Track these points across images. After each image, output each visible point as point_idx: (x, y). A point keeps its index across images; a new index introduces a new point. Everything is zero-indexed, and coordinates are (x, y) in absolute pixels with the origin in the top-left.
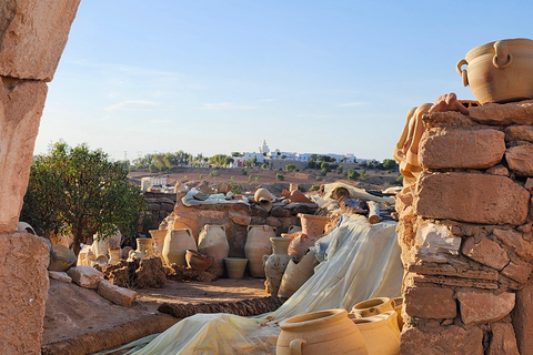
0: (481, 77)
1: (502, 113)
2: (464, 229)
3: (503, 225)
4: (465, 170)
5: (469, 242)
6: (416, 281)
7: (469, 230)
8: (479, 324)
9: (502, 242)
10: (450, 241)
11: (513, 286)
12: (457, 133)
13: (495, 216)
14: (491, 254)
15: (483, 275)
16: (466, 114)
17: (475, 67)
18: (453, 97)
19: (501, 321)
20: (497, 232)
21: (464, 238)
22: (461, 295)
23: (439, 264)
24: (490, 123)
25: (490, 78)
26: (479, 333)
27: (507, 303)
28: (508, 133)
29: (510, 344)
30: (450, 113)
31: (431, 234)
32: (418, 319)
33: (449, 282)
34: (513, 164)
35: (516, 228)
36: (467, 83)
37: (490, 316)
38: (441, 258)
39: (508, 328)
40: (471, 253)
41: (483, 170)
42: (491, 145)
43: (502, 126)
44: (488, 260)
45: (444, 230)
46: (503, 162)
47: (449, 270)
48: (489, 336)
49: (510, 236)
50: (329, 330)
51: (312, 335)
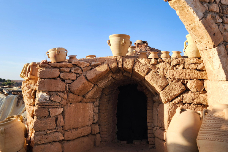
0: (53, 56)
1: (59, 65)
2: (50, 93)
3: (60, 92)
4: (50, 79)
5: (52, 96)
6: (38, 108)
7: (52, 93)
8: (54, 116)
9: (60, 96)
10: (47, 96)
11: (62, 106)
12: (48, 70)
13: (58, 89)
14: (57, 99)
15: (55, 104)
16: (50, 65)
17: (51, 54)
18: (46, 61)
19: (60, 115)
20: (59, 93)
21: (50, 96)
22: (50, 110)
23: (44, 102)
24: (56, 67)
25: (55, 57)
26: (54, 118)
27: (61, 110)
28: (60, 70)
29: (62, 120)
30: (46, 64)
31: (42, 95)
32: (39, 118)
33: (47, 107)
34: (62, 77)
35: (63, 92)
36: (49, 57)
37: (57, 114)
38: (44, 101)
39: (61, 116)
40: (52, 99)
41: (54, 79)
42: (57, 72)
43: (59, 68)
44: (57, 100)
45: (45, 94)
46: (59, 77)
47: (47, 104)
48: (57, 119)
49: (62, 94)
50: (12, 124)
51: (7, 126)
